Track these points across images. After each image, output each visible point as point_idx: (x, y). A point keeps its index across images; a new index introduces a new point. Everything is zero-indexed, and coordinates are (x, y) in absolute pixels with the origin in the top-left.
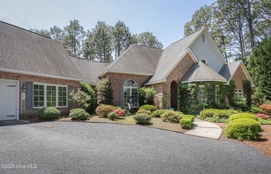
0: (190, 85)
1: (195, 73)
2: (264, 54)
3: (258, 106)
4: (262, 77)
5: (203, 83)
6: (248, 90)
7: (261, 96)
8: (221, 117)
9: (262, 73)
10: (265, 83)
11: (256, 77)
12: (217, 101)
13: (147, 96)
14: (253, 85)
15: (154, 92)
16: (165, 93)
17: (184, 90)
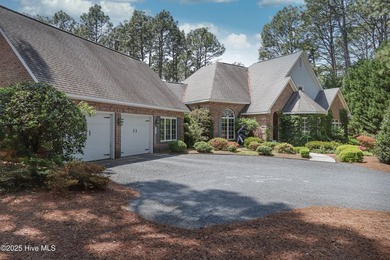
0: (293, 117)
1: (297, 104)
2: (361, 78)
3: (355, 138)
4: (358, 104)
5: (307, 115)
6: (344, 120)
7: (358, 127)
8: (327, 148)
9: (358, 100)
10: (362, 111)
11: (352, 104)
12: (319, 133)
13: (249, 128)
14: (349, 115)
15: (257, 124)
16: (268, 125)
17: (287, 121)
